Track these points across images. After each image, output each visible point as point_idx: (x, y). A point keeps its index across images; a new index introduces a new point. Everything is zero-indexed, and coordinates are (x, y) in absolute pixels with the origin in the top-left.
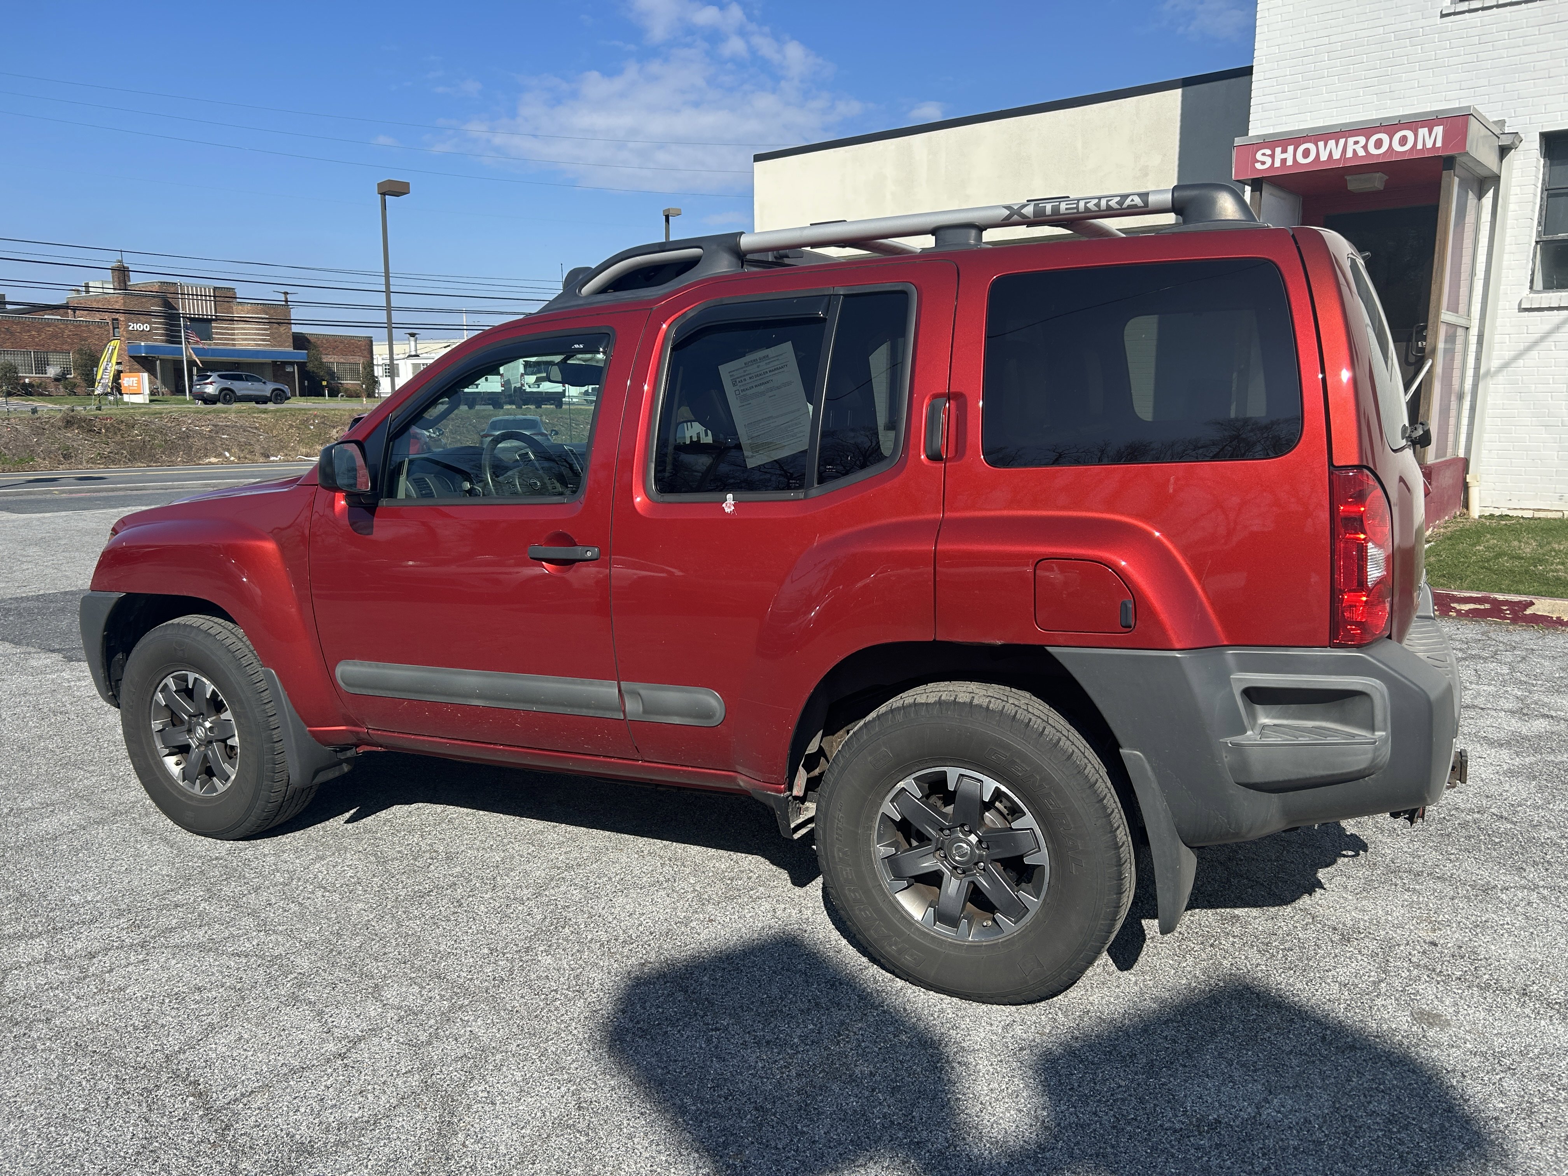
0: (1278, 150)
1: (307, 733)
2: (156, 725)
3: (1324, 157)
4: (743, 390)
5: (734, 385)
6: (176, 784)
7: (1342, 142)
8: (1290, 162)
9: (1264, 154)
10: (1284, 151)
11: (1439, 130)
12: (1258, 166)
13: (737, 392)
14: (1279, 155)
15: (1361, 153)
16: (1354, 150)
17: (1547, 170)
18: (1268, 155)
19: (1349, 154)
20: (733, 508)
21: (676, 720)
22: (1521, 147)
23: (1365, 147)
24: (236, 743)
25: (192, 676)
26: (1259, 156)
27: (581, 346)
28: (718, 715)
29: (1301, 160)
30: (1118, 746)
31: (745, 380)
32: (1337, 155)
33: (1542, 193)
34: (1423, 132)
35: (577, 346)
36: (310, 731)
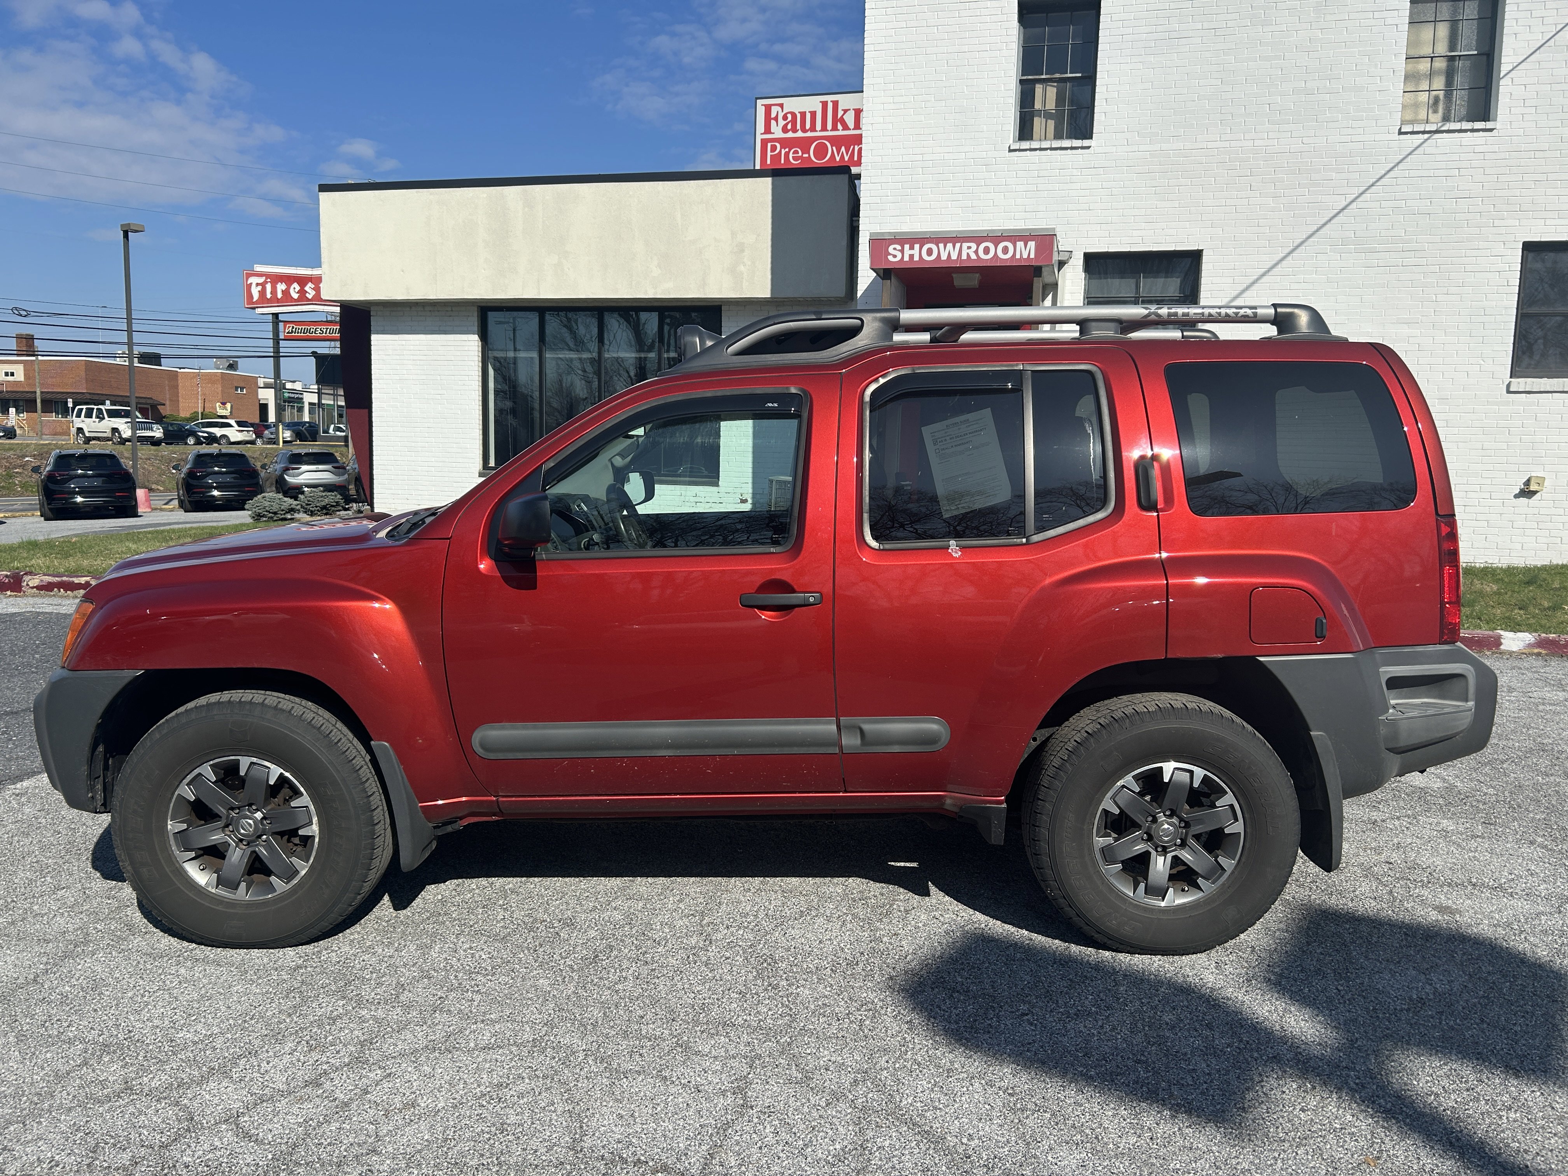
0: (907, 247)
1: (419, 809)
2: (173, 826)
3: (944, 257)
4: (943, 449)
5: (935, 444)
6: (205, 892)
7: (958, 245)
8: (916, 258)
9: (895, 249)
10: (912, 248)
11: (1032, 244)
12: (890, 258)
13: (937, 451)
14: (907, 252)
15: (974, 257)
16: (968, 254)
17: (1087, 282)
18: (899, 250)
19: (964, 257)
20: (960, 553)
21: (896, 749)
22: (1071, 262)
23: (976, 252)
24: (314, 832)
25: (245, 762)
26: (891, 249)
27: (776, 405)
28: (943, 739)
29: (925, 257)
30: (1308, 729)
31: (946, 440)
32: (954, 257)
33: (1084, 300)
34: (1020, 244)
35: (770, 405)
36: (421, 806)
